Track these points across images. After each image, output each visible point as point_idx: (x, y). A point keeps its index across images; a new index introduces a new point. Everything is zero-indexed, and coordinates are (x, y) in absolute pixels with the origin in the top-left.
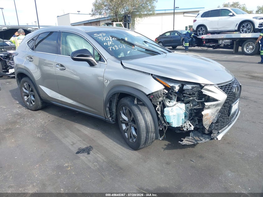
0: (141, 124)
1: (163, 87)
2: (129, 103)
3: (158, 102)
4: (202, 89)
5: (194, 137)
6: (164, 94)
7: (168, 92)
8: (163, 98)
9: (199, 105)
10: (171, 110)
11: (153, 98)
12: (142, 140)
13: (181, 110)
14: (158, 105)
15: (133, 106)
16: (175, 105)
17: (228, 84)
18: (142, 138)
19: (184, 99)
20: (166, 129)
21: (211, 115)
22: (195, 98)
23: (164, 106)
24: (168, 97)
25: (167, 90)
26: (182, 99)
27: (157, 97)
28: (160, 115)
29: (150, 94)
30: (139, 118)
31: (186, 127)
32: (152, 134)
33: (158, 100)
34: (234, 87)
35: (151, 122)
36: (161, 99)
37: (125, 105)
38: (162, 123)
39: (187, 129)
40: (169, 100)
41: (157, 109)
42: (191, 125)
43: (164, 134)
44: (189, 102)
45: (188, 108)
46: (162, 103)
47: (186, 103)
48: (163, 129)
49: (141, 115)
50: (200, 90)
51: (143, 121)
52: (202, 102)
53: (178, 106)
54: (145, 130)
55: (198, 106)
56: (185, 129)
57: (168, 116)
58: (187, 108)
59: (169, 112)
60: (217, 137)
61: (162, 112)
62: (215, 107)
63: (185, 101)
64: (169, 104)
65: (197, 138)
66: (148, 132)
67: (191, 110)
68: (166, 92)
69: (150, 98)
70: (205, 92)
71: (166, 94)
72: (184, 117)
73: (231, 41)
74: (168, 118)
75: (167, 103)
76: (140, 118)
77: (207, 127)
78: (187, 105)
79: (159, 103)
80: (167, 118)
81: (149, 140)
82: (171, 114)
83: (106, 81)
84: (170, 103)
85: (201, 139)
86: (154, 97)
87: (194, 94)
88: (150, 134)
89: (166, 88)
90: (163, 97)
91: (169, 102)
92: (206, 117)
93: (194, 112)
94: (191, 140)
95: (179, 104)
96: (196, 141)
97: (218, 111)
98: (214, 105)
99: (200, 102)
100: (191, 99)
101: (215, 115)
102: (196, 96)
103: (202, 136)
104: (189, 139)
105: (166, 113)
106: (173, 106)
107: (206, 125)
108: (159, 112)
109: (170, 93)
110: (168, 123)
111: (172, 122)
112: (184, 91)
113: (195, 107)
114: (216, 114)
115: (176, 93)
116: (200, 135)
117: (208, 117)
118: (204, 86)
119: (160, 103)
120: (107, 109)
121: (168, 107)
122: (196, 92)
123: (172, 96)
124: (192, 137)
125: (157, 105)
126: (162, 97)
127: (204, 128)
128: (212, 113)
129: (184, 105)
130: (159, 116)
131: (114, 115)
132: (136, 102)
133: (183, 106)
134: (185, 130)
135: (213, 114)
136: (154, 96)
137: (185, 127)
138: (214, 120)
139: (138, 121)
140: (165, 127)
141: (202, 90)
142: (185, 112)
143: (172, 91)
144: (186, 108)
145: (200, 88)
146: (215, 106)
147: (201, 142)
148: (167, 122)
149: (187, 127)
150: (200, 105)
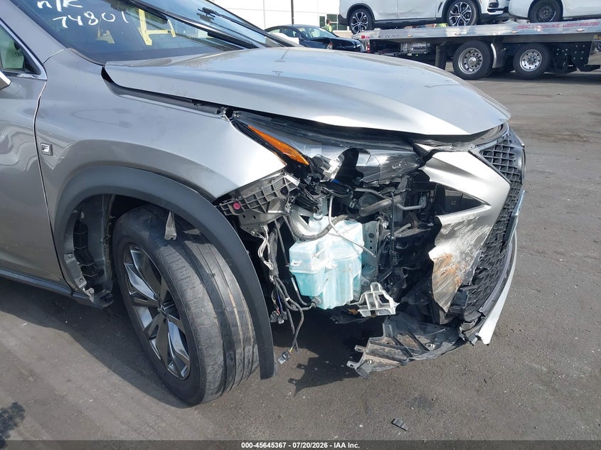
0: (198, 321)
1: (281, 165)
2: (145, 234)
3: (263, 223)
4: (422, 164)
5: (399, 337)
6: (284, 191)
7: (302, 182)
8: (283, 209)
9: (409, 225)
10: (314, 249)
11: (240, 211)
12: (210, 378)
13: (351, 247)
14: (263, 235)
15: (162, 248)
16: (328, 229)
17: (492, 148)
18: (209, 369)
19: (357, 203)
20: (302, 322)
21: (458, 259)
22: (398, 199)
23: (288, 238)
24: (302, 201)
25: (296, 176)
26: (352, 205)
27: (260, 208)
28: (277, 273)
29: (227, 197)
30: (189, 295)
31: (368, 305)
32: (249, 348)
33: (262, 217)
34: (518, 152)
35: (239, 305)
36: (274, 212)
37: (136, 243)
38: (283, 304)
39: (373, 312)
40: (306, 213)
41: (261, 255)
42: (387, 297)
43: (295, 341)
44: (378, 213)
45: (372, 236)
46: (278, 226)
47: (363, 221)
48: (287, 322)
49: (199, 281)
50: (417, 170)
51: (209, 306)
52: (417, 210)
53: (341, 231)
54: (218, 341)
55: (409, 228)
56: (365, 313)
57: (307, 274)
58: (368, 236)
59: (306, 261)
60: (480, 334)
61: (283, 259)
62: (474, 229)
63: (363, 211)
64: (306, 228)
65: (406, 340)
66: (229, 344)
67: (385, 243)
68: (292, 185)
69: (229, 211)
70: (438, 176)
71: (295, 192)
72: (360, 272)
73: (429, 44)
74: (303, 280)
75: (300, 227)
76: (194, 291)
77: (446, 303)
78: (368, 224)
79: (266, 228)
80: (300, 283)
81: (238, 371)
82: (316, 267)
83: (47, 150)
84: (310, 222)
85: (423, 340)
86: (246, 207)
87: (396, 185)
88: (239, 351)
89: (293, 166)
90: (283, 204)
91: (306, 219)
92: (442, 270)
93: (396, 250)
94: (387, 349)
95: (342, 223)
96: (407, 352)
97: (482, 244)
98: (469, 222)
99: (412, 211)
100: (386, 202)
101: (472, 258)
102: (401, 193)
103: (425, 332)
104: (379, 344)
105: (295, 266)
106: (319, 236)
107: (443, 295)
108: (270, 265)
109: (308, 188)
110: (308, 299)
111: (321, 296)
112: (362, 176)
113: (398, 234)
114: (476, 253)
115: (329, 184)
116: (415, 326)
117: (449, 267)
118: (434, 152)
119: (272, 226)
120: (70, 259)
121: (303, 239)
122: (402, 177)
123: (315, 197)
124: (389, 336)
125: (261, 237)
126: (278, 205)
127: (432, 306)
128: (462, 253)
129: (359, 227)
130: (272, 278)
131: (107, 276)
132: (171, 231)
133: (355, 231)
134: (363, 315)
135: (467, 255)
136: (243, 201)
137: (365, 303)
138: (468, 274)
139: (187, 306)
140: (296, 315)
141: (426, 169)
142: (364, 253)
143: (314, 180)
144: (365, 240)
145: (417, 162)
146: (471, 226)
147: (425, 356)
148: (302, 297)
149: (373, 305)
150: (416, 223)
